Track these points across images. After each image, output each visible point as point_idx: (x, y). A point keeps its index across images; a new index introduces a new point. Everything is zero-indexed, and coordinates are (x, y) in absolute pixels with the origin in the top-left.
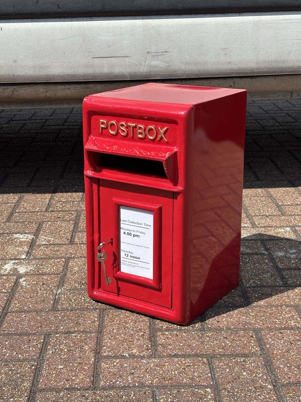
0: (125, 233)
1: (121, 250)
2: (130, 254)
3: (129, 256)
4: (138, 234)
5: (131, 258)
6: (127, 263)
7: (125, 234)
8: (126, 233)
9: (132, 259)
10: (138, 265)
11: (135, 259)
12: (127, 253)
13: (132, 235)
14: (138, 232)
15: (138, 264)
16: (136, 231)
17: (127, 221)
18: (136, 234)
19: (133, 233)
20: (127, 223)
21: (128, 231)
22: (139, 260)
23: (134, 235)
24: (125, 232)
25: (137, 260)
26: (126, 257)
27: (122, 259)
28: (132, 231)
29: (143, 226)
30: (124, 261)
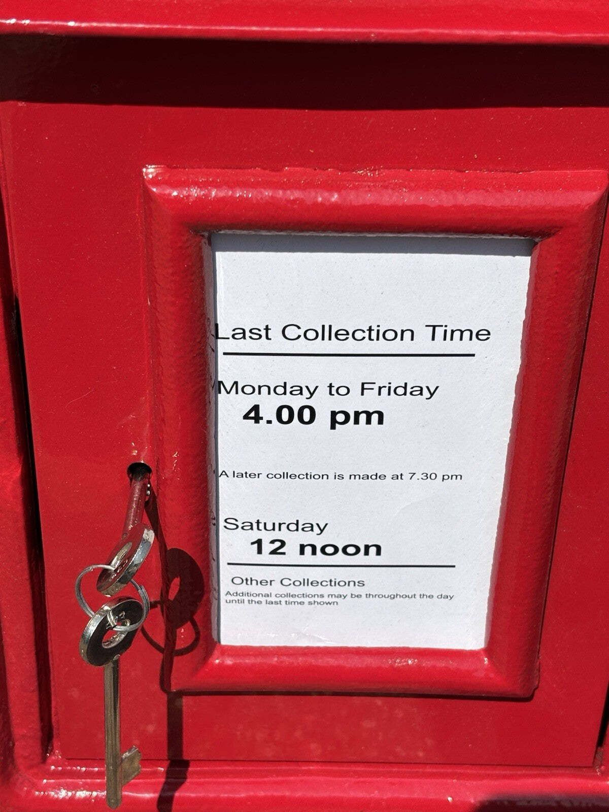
0: (254, 414)
1: (222, 523)
2: (293, 540)
3: (291, 550)
4: (371, 402)
5: (308, 558)
6: (276, 588)
7: (257, 419)
8: (268, 411)
9: (320, 558)
10: (357, 590)
11: (340, 558)
12: (277, 535)
13: (323, 418)
14: (370, 394)
15: (362, 584)
16: (356, 389)
17: (275, 333)
18: (352, 404)
19: (324, 405)
20: (277, 343)
21: (287, 400)
22: (373, 559)
23: (340, 418)
24: (256, 408)
25: (360, 558)
26: (266, 558)
27: (226, 574)
28: (323, 391)
29: (423, 343)
30: (248, 581)
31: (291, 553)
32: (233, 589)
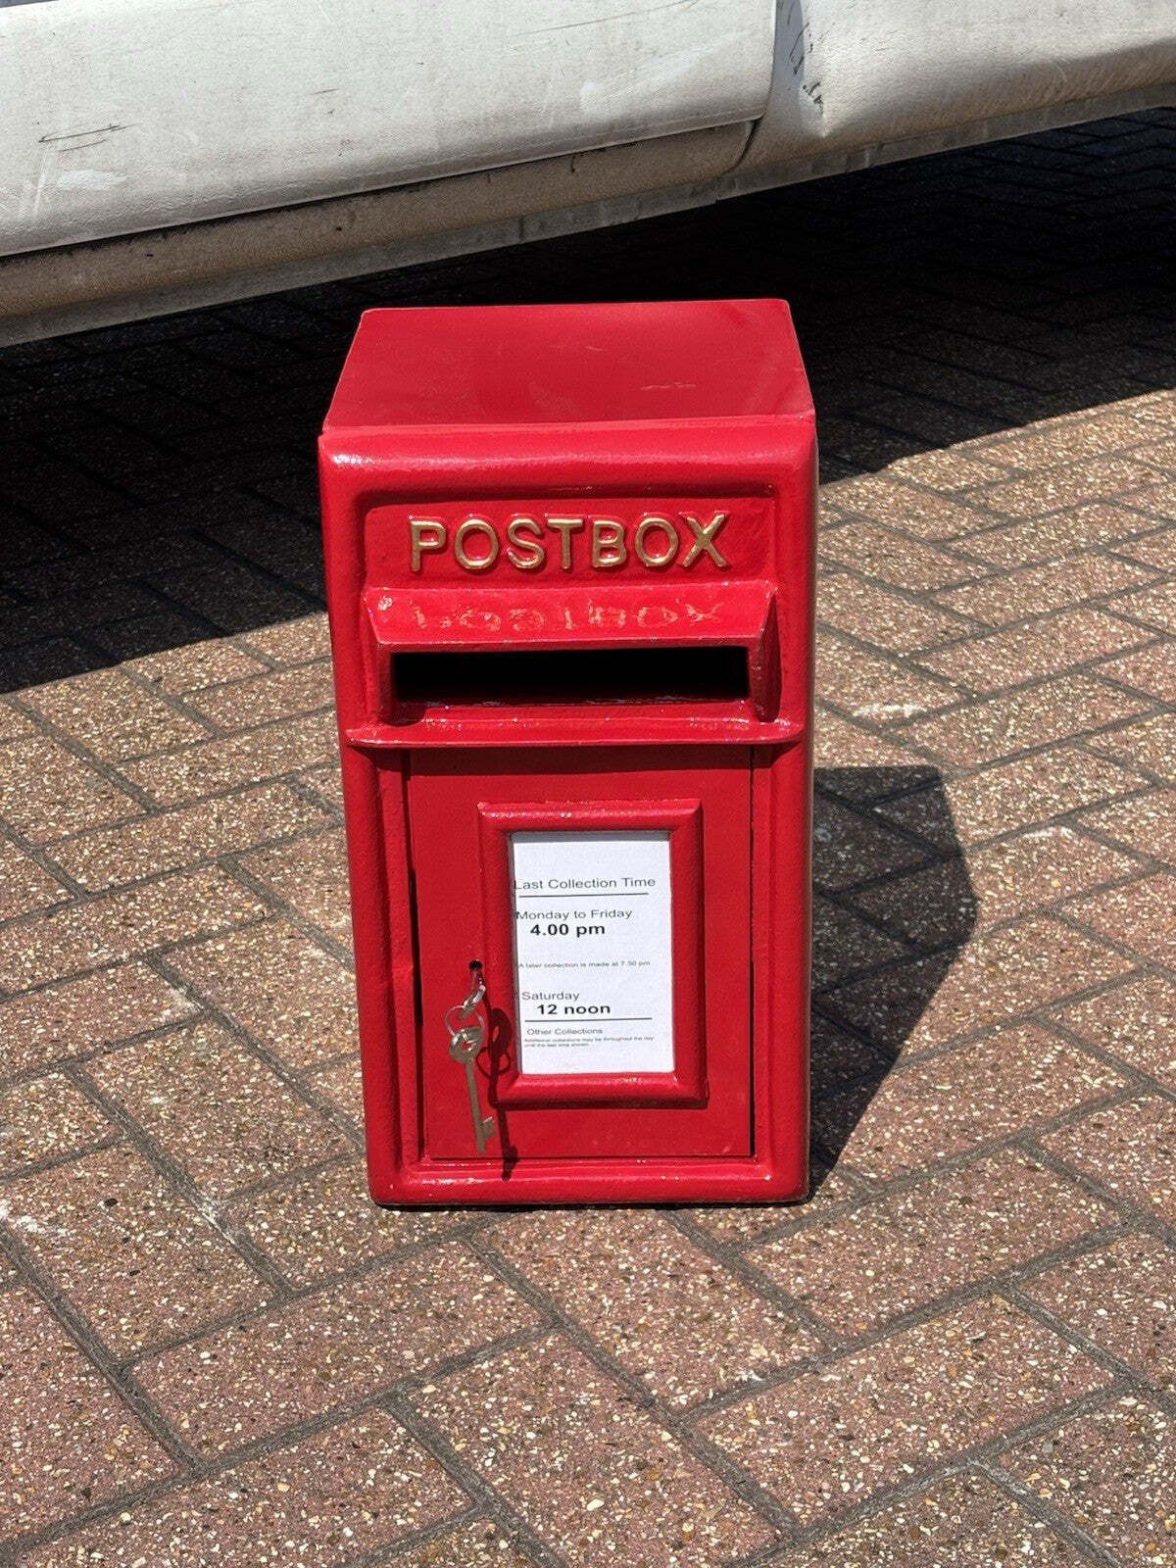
0: (536, 930)
1: (521, 996)
2: (561, 1005)
3: (560, 1010)
4: (597, 921)
5: (570, 1016)
6: (553, 1036)
7: (538, 932)
8: (543, 929)
9: (577, 1016)
10: (601, 1036)
11: (587, 1016)
12: (551, 1002)
13: (573, 931)
14: (596, 917)
15: (601, 1031)
16: (589, 914)
17: (545, 884)
18: (587, 923)
19: (573, 924)
20: (547, 891)
21: (553, 921)
22: (605, 1015)
23: (582, 930)
24: (537, 926)
25: (599, 1015)
26: (546, 1016)
27: (524, 1027)
28: (572, 916)
29: (621, 888)
30: (537, 1032)
31: (560, 1014)
32: (529, 1037)
